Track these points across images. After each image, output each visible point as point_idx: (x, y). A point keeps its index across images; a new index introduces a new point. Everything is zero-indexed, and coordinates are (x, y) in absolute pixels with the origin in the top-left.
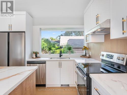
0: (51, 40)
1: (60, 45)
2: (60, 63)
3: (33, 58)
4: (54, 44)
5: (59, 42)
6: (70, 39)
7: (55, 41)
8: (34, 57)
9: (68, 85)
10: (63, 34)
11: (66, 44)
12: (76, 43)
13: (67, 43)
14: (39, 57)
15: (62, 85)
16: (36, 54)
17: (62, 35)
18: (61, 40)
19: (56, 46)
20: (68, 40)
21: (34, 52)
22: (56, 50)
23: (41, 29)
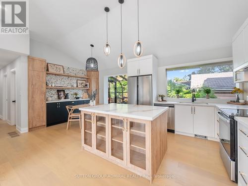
0: (175, 81)
1: (191, 87)
2: (193, 108)
3: (159, 101)
4: (181, 87)
5: (189, 83)
6: (208, 79)
7: (182, 83)
8: (161, 100)
9: (206, 137)
10: (196, 72)
11: (202, 86)
12: (221, 84)
13: (203, 84)
14: (165, 101)
15: (196, 135)
16: (162, 97)
17: (194, 73)
18: (192, 81)
19: (184, 90)
20: (205, 81)
21: (160, 95)
22: (184, 95)
23: (166, 70)
